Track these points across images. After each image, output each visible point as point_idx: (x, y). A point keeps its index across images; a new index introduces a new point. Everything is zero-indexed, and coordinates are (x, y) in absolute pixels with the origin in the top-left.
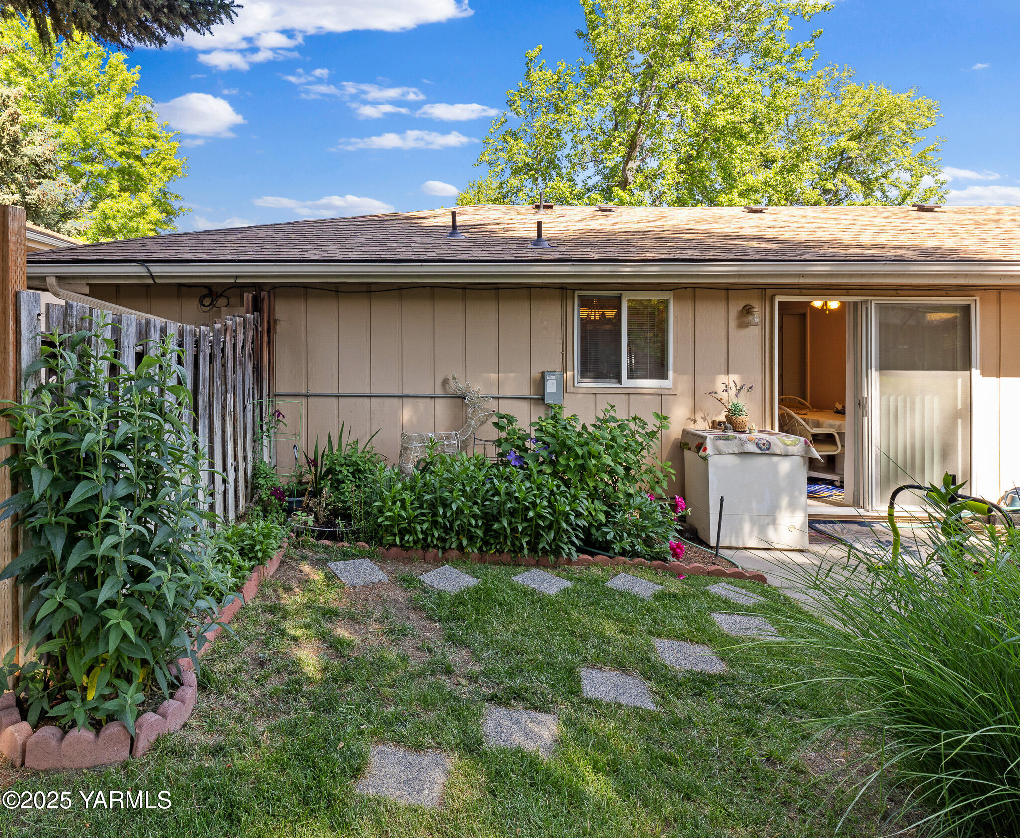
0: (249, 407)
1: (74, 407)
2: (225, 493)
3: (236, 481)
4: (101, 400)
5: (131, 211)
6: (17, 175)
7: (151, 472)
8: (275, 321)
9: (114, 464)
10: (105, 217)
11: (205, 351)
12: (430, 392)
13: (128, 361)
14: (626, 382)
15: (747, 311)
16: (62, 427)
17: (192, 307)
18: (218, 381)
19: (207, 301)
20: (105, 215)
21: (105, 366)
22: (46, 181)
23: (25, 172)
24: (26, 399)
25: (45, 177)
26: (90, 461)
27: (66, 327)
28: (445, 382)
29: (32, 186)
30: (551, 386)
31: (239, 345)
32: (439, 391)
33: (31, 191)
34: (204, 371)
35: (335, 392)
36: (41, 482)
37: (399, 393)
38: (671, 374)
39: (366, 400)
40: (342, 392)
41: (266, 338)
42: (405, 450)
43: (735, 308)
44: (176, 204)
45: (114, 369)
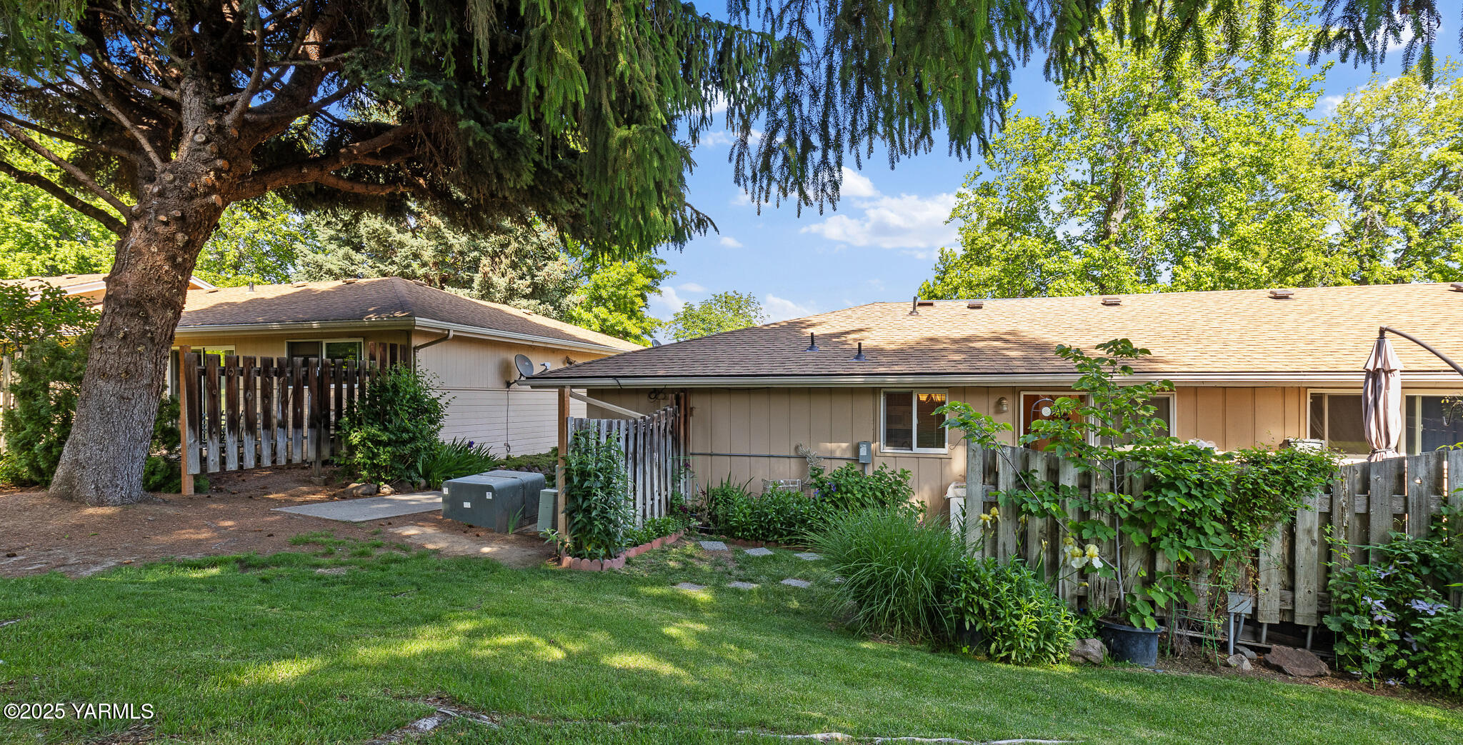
0: (669, 461)
1: (585, 457)
2: (652, 506)
3: (660, 501)
4: (593, 455)
5: (619, 280)
6: (528, 261)
7: (609, 481)
8: (692, 409)
9: (597, 477)
10: (597, 287)
11: (641, 430)
12: (787, 454)
13: (603, 440)
14: (916, 450)
15: (999, 403)
16: (581, 463)
17: (644, 401)
18: (648, 446)
19: (653, 396)
20: (597, 285)
21: (594, 442)
22: (550, 263)
23: (534, 258)
24: (570, 454)
25: (549, 258)
26: (589, 475)
27: (581, 428)
28: (797, 448)
29: (539, 269)
30: (863, 452)
31: (663, 427)
32: (793, 454)
33: (539, 273)
34: (640, 441)
35: (728, 453)
36: (576, 480)
37: (768, 454)
38: (946, 444)
39: (747, 458)
40: (733, 453)
41: (682, 420)
42: (765, 489)
43: (993, 401)
44: (661, 268)
45: (598, 443)
